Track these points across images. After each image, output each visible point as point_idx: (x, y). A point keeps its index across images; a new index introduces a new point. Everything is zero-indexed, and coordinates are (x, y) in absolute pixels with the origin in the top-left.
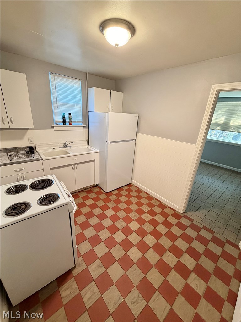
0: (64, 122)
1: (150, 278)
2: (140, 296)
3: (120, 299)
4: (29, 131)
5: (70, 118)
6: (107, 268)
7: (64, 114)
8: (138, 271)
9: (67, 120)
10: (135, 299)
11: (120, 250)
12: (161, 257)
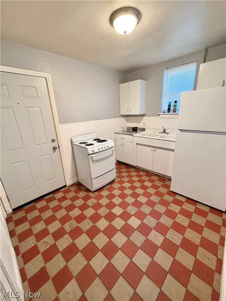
0: (169, 110)
1: (83, 237)
2: (73, 228)
3: (74, 216)
4: (144, 118)
5: (175, 106)
6: (92, 207)
7: (170, 103)
8: (88, 227)
9: (172, 108)
10: (71, 225)
11: (105, 212)
12: (100, 250)
